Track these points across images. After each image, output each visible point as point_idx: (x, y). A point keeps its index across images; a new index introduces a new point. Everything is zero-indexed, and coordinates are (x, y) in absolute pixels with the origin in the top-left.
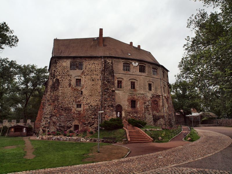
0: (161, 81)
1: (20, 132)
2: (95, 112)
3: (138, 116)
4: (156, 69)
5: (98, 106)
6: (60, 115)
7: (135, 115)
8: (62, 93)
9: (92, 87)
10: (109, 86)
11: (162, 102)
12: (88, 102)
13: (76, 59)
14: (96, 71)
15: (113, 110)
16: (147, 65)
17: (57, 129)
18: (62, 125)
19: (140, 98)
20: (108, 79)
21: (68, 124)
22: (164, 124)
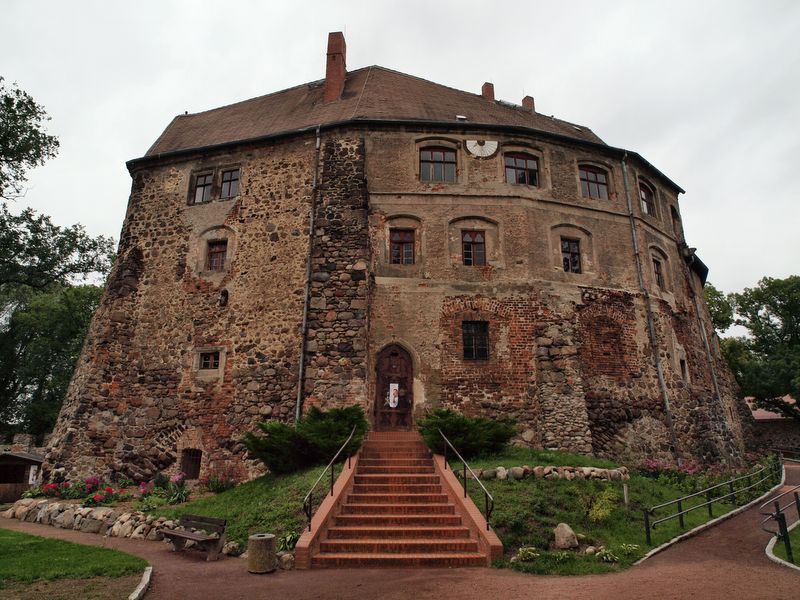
0: (632, 227)
1: (13, 485)
2: (278, 387)
3: (505, 400)
4: (605, 173)
5: (289, 354)
6: (135, 405)
7: (488, 397)
8: (146, 306)
9: (269, 267)
10: (336, 253)
11: (648, 328)
12: (248, 338)
13: (213, 159)
14: (288, 196)
15: (349, 370)
16: (547, 152)
17: (115, 471)
18: (135, 451)
19: (509, 309)
20: (334, 223)
21: (162, 446)
22: (664, 448)
